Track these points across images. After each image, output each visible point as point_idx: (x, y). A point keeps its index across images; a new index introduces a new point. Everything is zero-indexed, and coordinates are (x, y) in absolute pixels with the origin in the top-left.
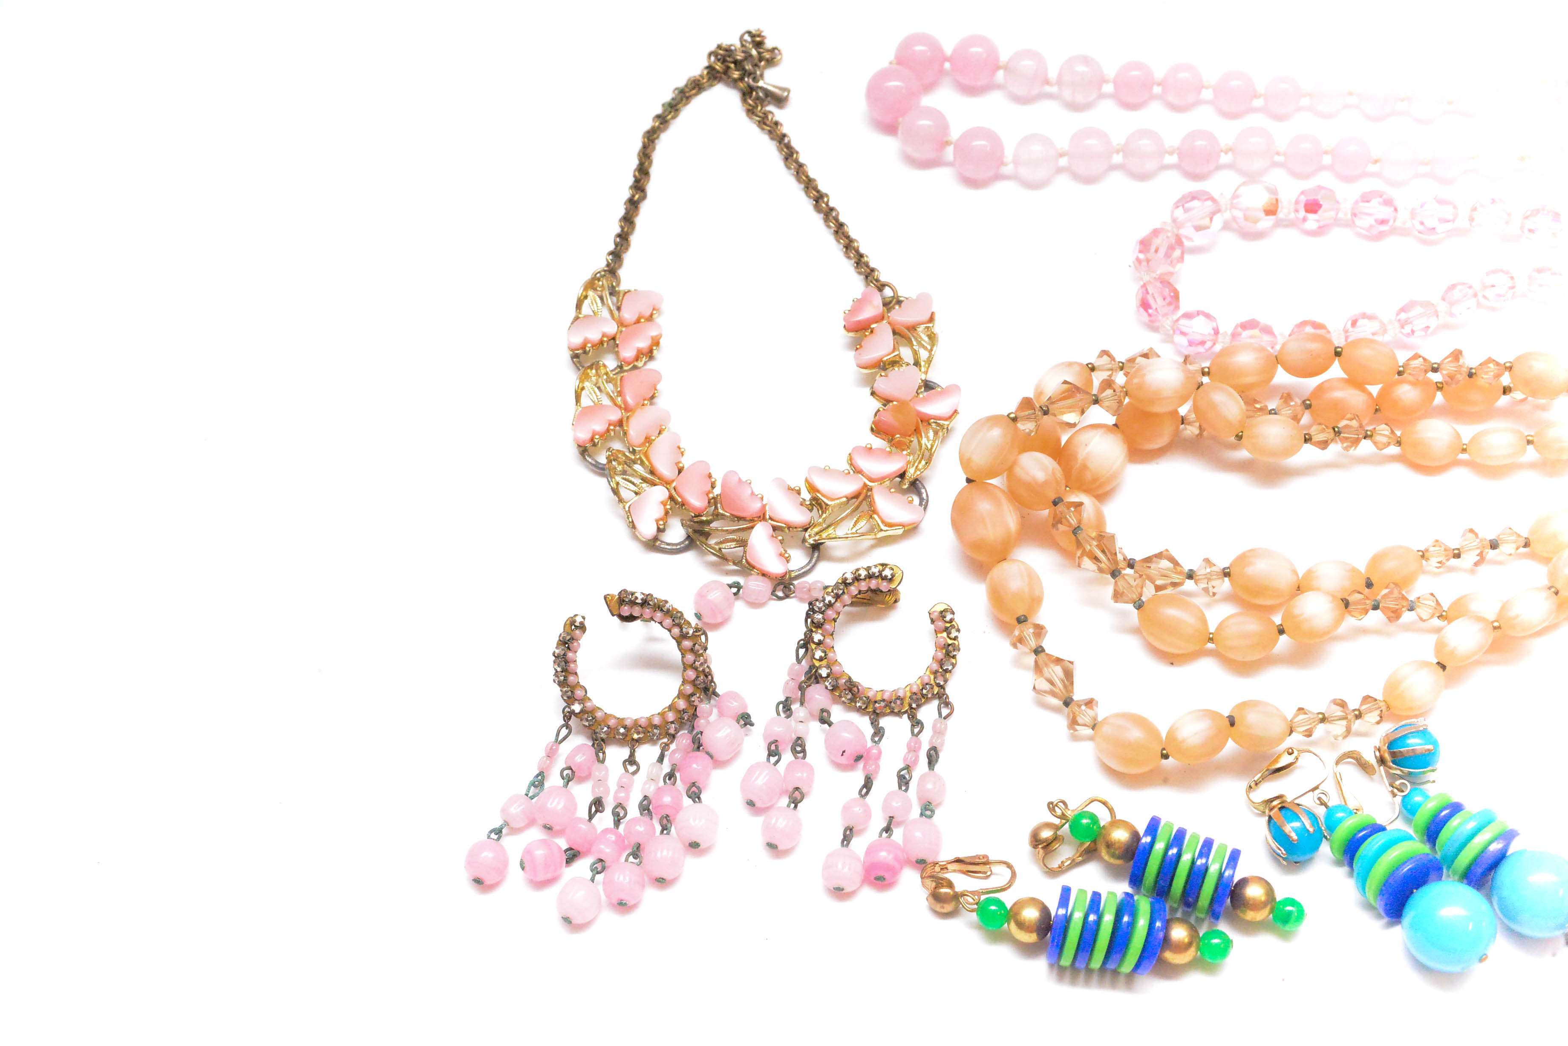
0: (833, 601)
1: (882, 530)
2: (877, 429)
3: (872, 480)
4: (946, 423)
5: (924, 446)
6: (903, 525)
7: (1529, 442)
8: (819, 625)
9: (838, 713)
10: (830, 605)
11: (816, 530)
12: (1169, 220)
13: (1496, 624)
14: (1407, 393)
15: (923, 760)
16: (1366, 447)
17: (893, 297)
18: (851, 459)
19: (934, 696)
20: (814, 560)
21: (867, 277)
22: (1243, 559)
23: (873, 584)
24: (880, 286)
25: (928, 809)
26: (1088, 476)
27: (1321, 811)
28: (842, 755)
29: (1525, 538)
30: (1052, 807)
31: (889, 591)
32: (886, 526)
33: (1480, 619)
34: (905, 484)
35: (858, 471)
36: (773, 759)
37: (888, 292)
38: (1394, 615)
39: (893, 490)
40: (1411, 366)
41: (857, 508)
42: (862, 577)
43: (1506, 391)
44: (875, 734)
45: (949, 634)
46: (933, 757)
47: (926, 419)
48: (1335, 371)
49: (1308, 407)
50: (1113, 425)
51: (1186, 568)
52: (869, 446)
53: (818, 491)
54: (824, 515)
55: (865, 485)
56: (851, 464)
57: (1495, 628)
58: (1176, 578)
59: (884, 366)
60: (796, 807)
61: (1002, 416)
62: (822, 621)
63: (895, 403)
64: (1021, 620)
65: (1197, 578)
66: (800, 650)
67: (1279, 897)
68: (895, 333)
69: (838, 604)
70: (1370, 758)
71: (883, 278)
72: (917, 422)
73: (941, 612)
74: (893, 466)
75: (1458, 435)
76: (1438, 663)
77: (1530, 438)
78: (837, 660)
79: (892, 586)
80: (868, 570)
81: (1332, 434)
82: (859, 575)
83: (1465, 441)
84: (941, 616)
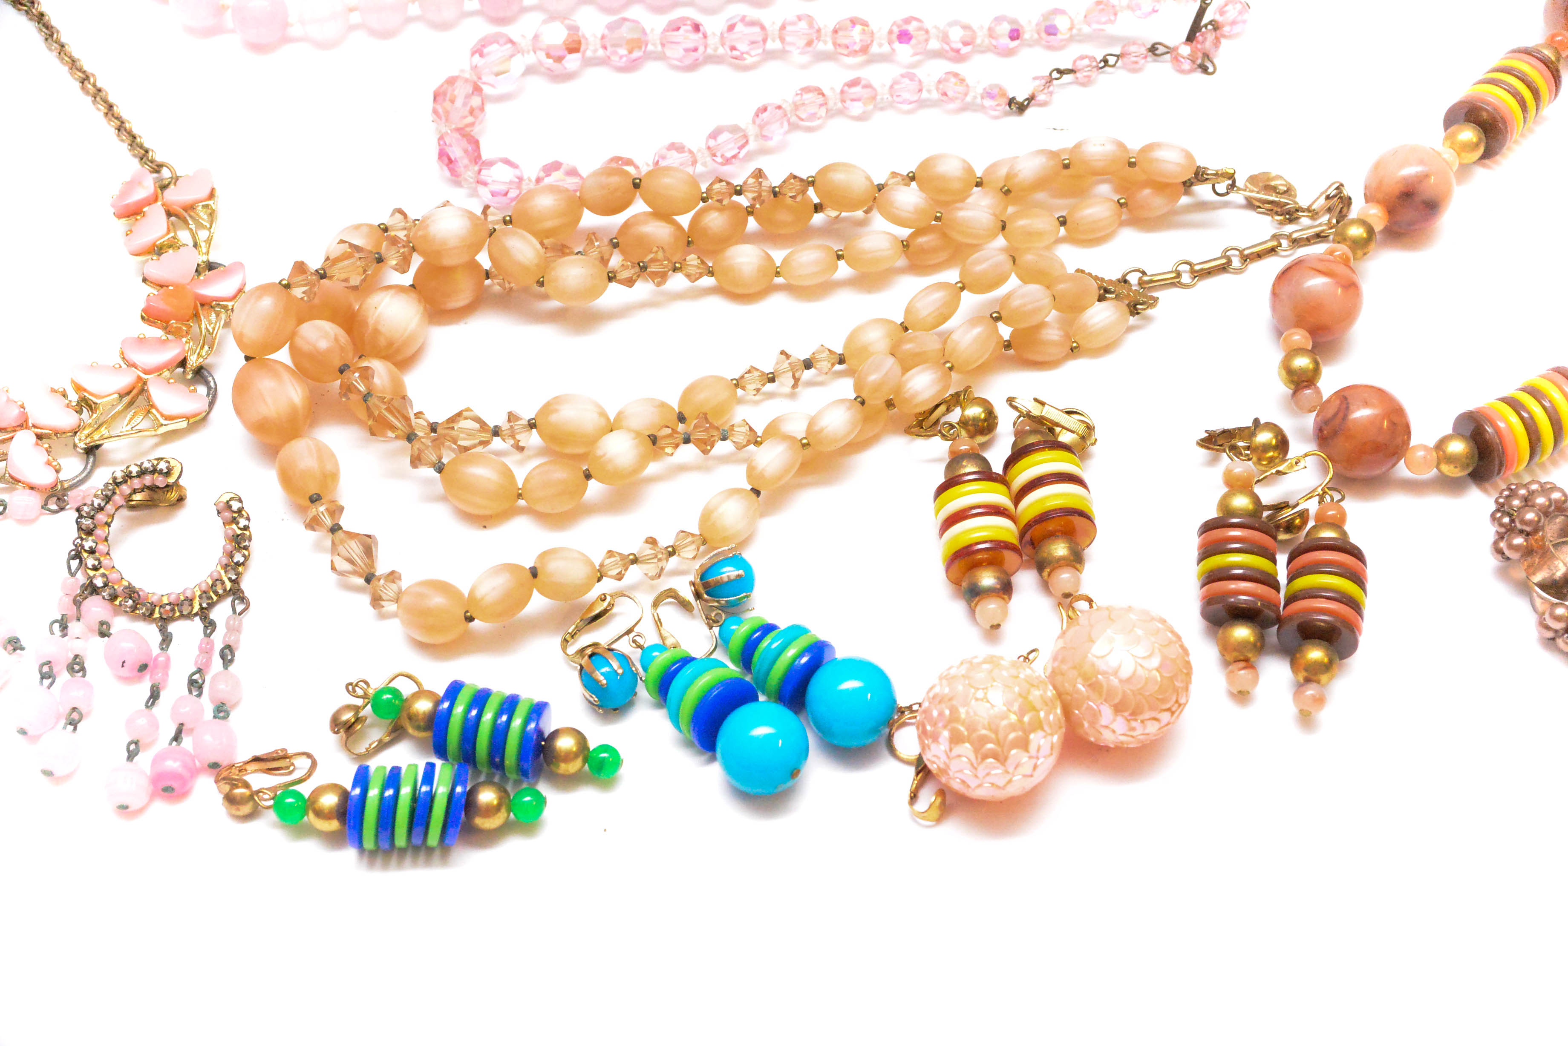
0: (103, 500)
1: (162, 425)
2: (150, 316)
3: (146, 372)
4: (230, 304)
5: (204, 331)
6: (188, 418)
7: (839, 257)
8: (90, 532)
9: (120, 624)
10: (101, 509)
11: (86, 432)
12: (467, 68)
13: (805, 441)
14: (715, 221)
15: (217, 662)
16: (677, 282)
17: (172, 178)
18: (122, 353)
19: (227, 593)
20: (89, 467)
21: (142, 159)
22: (548, 408)
23: (148, 480)
24: (156, 167)
25: (222, 711)
26: (382, 342)
27: (635, 655)
28: (123, 666)
29: (839, 354)
30: (351, 688)
31: (167, 486)
32: (166, 419)
33: (788, 438)
34: (188, 374)
35: (134, 366)
36: (47, 682)
37: (166, 173)
38: (705, 446)
39: (172, 381)
40: (715, 191)
41: (131, 404)
42: (134, 474)
43: (818, 208)
44: (164, 640)
45: (237, 523)
46: (228, 655)
47: (208, 301)
48: (639, 207)
49: (616, 246)
50: (410, 286)
51: (492, 425)
52: (142, 336)
53: (85, 390)
54: (95, 416)
55: (139, 378)
56: (124, 358)
57: (804, 445)
58: (485, 436)
59: (157, 250)
60: (75, 729)
61: (273, 284)
62: (92, 526)
63: (171, 288)
64: (315, 499)
65: (504, 433)
66: (72, 562)
67: (592, 745)
68: (169, 214)
69: (109, 507)
70: (687, 594)
71: (159, 158)
72: (195, 307)
73: (228, 502)
74: (171, 353)
75: (769, 258)
76: (752, 489)
77: (840, 253)
78: (113, 567)
79: (171, 480)
80: (140, 466)
81: (637, 269)
82: (131, 472)
83: (778, 264)
84: (228, 506)
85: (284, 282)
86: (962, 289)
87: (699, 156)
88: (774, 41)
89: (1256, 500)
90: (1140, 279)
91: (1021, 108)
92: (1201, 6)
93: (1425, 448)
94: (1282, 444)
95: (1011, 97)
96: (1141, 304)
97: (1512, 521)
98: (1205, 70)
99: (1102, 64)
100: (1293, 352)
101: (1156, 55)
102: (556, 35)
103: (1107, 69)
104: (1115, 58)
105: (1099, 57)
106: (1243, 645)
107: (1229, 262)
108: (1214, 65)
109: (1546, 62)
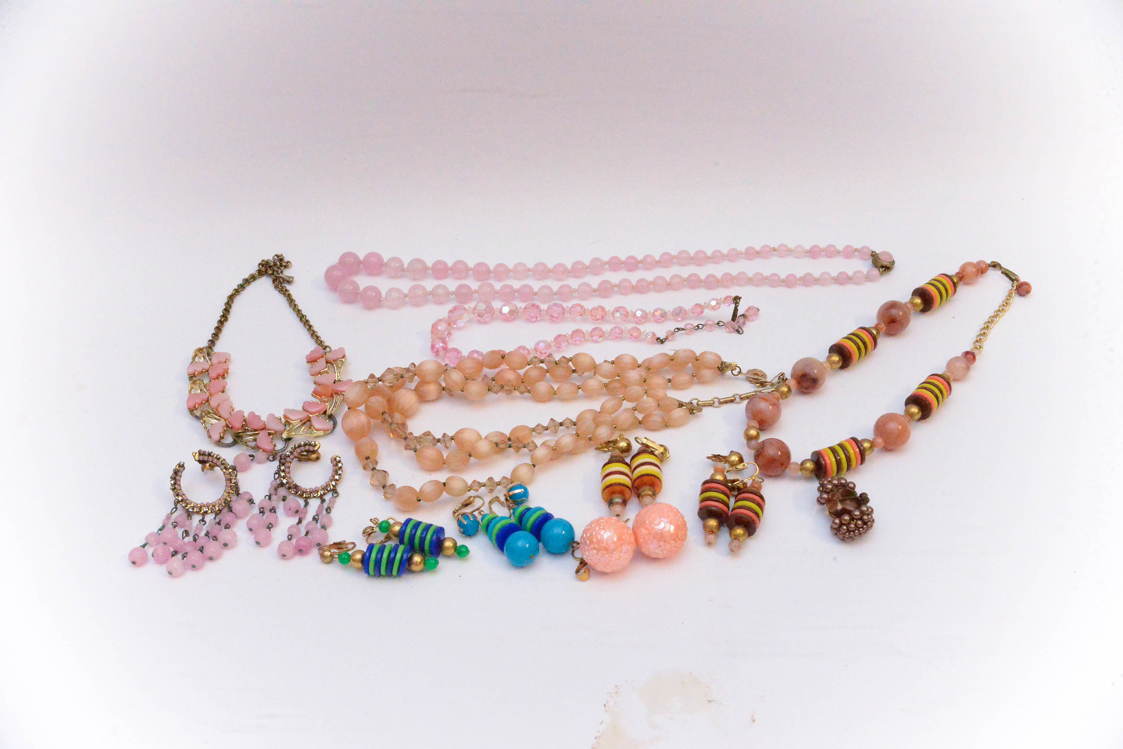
0: (290, 454)
1: (314, 432)
2: (315, 395)
3: (311, 414)
4: (345, 393)
5: (334, 401)
6: (325, 431)
7: (579, 388)
8: (283, 464)
9: (291, 498)
10: (289, 456)
11: (287, 432)
12: (447, 317)
13: (554, 448)
14: (534, 373)
15: (324, 512)
16: (515, 394)
17: (329, 350)
18: (303, 407)
19: (331, 490)
20: (286, 446)
21: (319, 343)
22: (459, 432)
23: (307, 448)
24: (324, 347)
25: (324, 527)
26: (400, 407)
27: (479, 518)
28: (290, 510)
29: (573, 421)
30: (371, 520)
31: (314, 451)
32: (316, 430)
33: (548, 446)
34: (327, 416)
35: (307, 411)
36: (261, 514)
37: (327, 349)
38: (517, 449)
39: (320, 418)
41: (304, 424)
42: (302, 445)
43: (574, 371)
44: (305, 505)
45: (338, 465)
46: (328, 510)
47: (337, 392)
48: (504, 366)
49: (493, 379)
50: (413, 388)
51: (437, 438)
52: (311, 401)
53: (288, 418)
54: (290, 427)
55: (308, 415)
56: (304, 409)
57: (553, 449)
58: (434, 442)
59: (320, 373)
60: (270, 530)
62: (285, 463)
63: (324, 386)
64: (368, 458)
65: (441, 441)
66: (276, 475)
67: (459, 544)
68: (327, 363)
69: (292, 456)
70: (502, 499)
71: (326, 344)
72: (332, 393)
74: (321, 408)
75: (552, 387)
76: (533, 465)
78: (290, 478)
79: (316, 449)
80: (305, 443)
81: (499, 387)
82: (301, 444)
83: (555, 390)
84: (335, 459)
85: (366, 381)
86: (623, 400)
87: (531, 352)
88: (567, 314)
89: (725, 477)
90: (697, 402)
91: (662, 342)
92: (735, 307)
93: (796, 464)
94: (741, 460)
95: (658, 337)
96: (695, 410)
97: (823, 488)
98: (738, 332)
99: (696, 328)
100: (749, 428)
101: (718, 325)
102: (482, 306)
103: (698, 329)
104: (702, 326)
105: (695, 324)
106: (711, 527)
107: (735, 399)
108: (743, 331)
109: (871, 334)
